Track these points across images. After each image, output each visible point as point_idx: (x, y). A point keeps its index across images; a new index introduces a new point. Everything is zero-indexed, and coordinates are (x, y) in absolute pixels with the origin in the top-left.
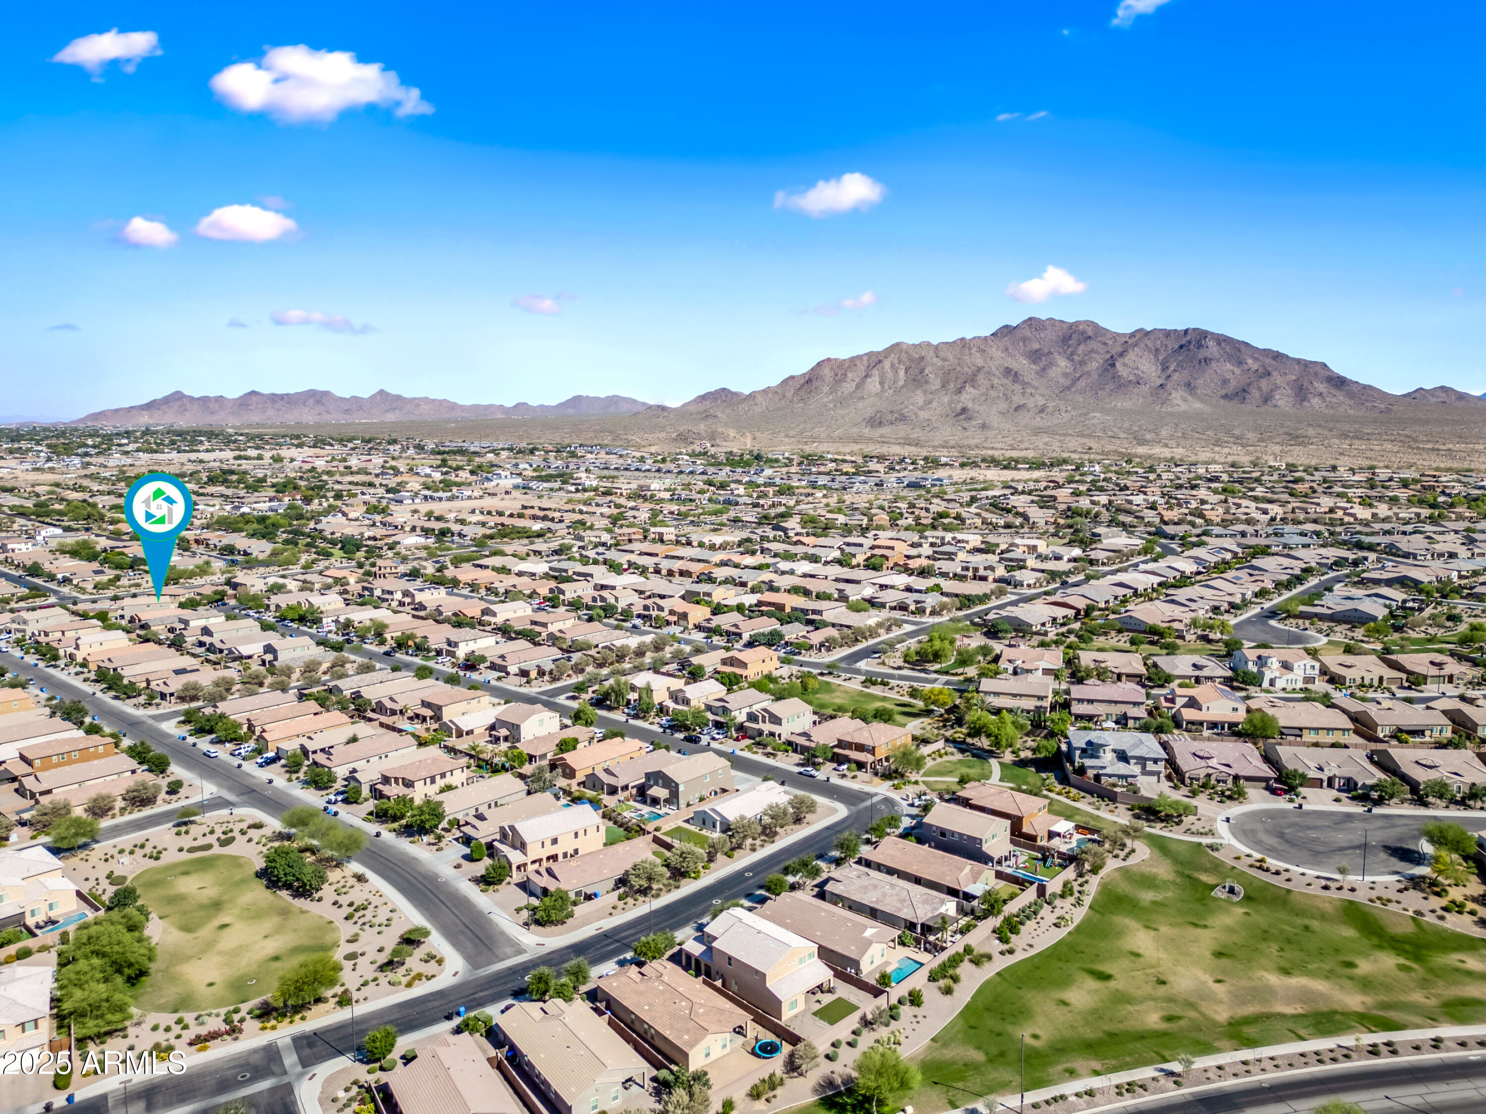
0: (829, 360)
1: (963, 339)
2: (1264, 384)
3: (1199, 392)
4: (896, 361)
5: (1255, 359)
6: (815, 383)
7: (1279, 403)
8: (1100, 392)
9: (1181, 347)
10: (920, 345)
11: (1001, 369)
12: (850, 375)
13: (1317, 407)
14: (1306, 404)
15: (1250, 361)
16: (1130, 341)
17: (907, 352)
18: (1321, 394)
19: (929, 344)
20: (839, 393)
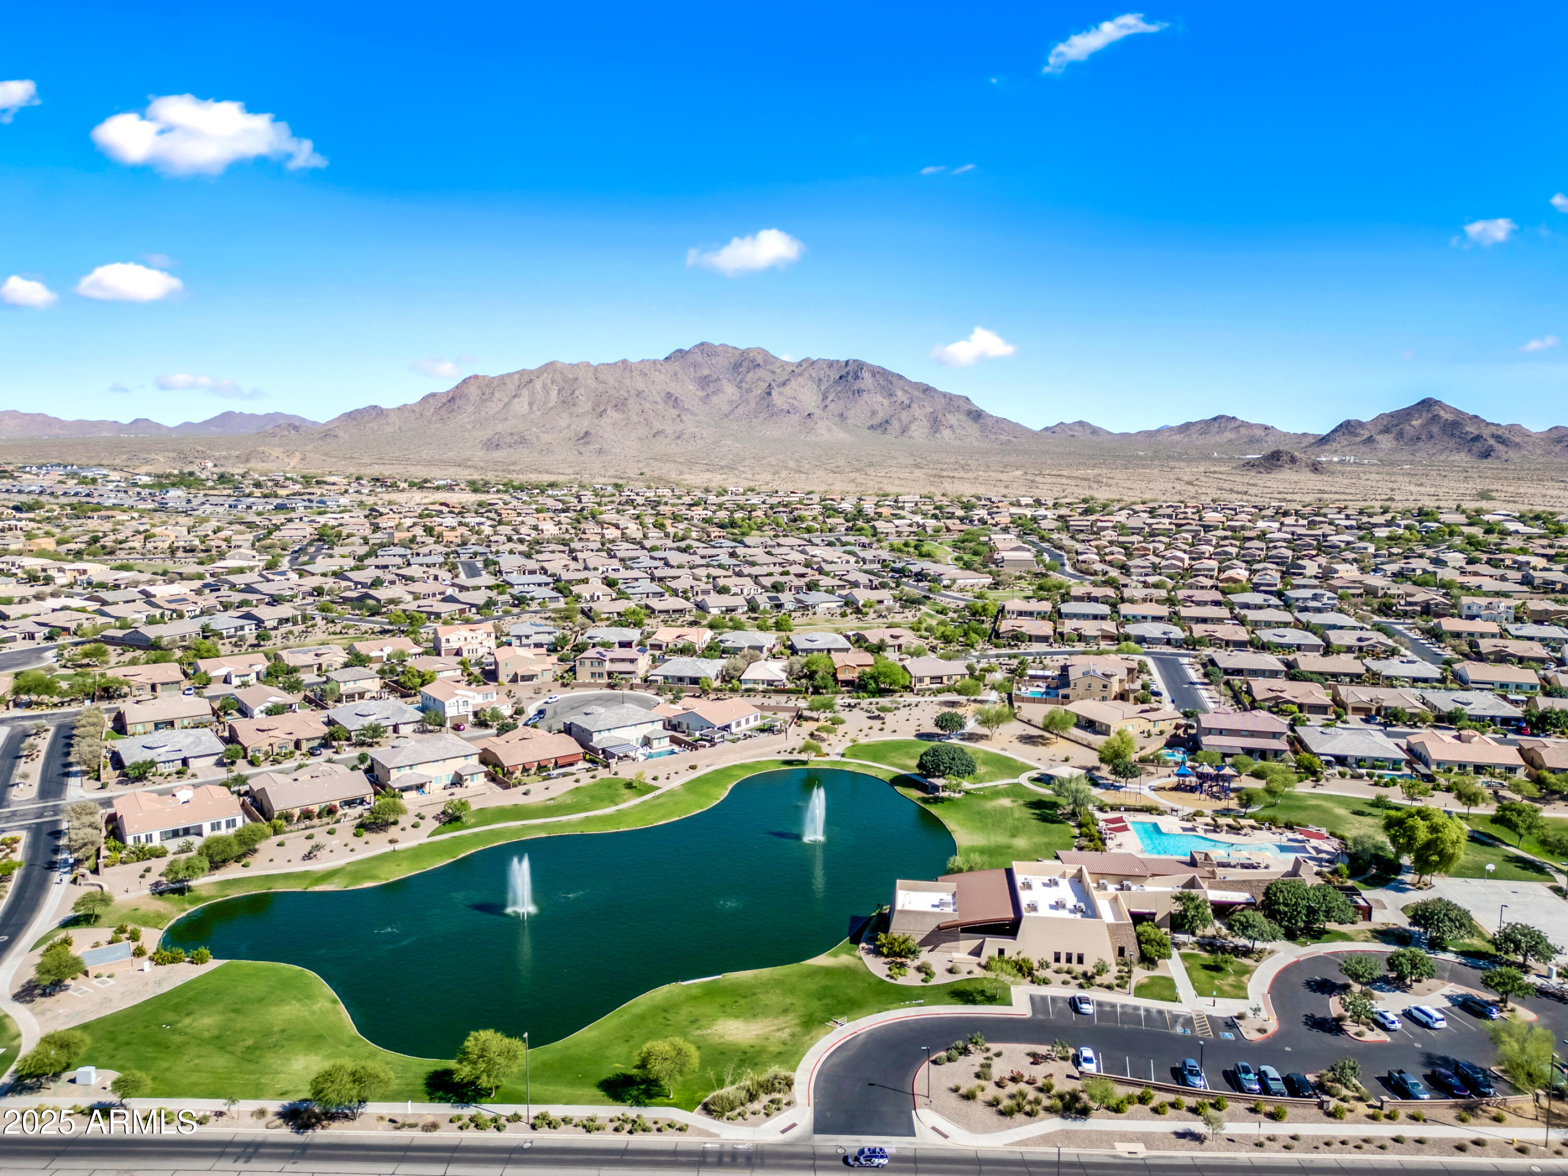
0: (476, 377)
1: (624, 361)
2: (904, 416)
3: (849, 421)
4: (549, 382)
5: (906, 392)
6: (458, 402)
7: (914, 434)
8: (754, 420)
9: (841, 378)
10: (577, 365)
11: (663, 394)
12: (497, 395)
13: (947, 438)
14: (937, 435)
15: (899, 393)
16: (797, 370)
17: (561, 373)
18: (951, 427)
19: (588, 365)
20: (483, 414)
